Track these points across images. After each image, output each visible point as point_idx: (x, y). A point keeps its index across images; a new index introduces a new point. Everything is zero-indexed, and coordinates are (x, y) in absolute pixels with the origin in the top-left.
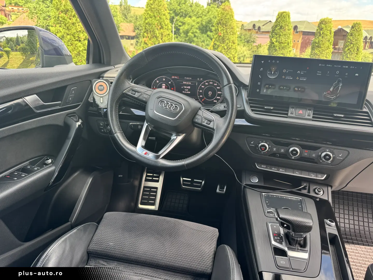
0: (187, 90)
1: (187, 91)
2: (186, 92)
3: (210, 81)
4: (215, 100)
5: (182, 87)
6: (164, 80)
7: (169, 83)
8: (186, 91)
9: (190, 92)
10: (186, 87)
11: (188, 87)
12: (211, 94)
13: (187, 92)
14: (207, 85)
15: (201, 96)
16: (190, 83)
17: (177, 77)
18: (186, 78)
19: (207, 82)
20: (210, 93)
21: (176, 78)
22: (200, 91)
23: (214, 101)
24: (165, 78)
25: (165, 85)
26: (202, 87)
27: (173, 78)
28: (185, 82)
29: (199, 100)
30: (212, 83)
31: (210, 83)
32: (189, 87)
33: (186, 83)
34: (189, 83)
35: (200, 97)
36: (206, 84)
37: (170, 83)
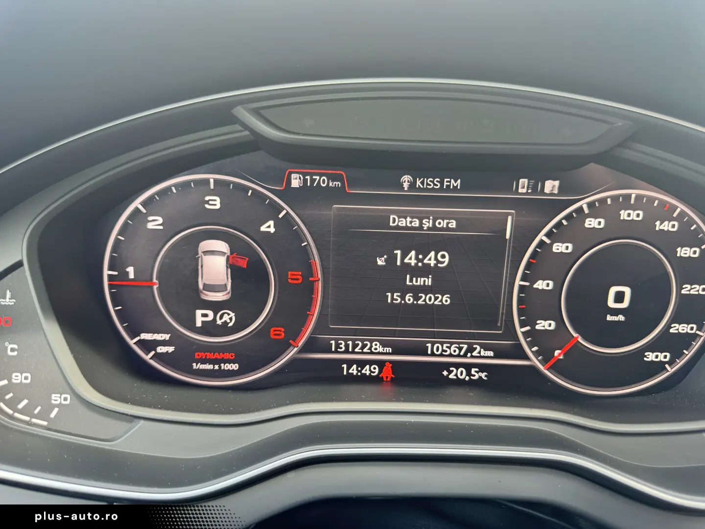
0: (420, 281)
1: (425, 290)
2: (417, 298)
3: (625, 202)
4: (652, 347)
5: (380, 262)
6: (215, 203)
7: (263, 228)
8: (416, 291)
9: (446, 300)
10: (411, 259)
11: (431, 260)
12: (625, 305)
13: (426, 299)
14: (597, 236)
15: (543, 325)
16: (453, 224)
17: (332, 178)
18: (412, 186)
19: (595, 210)
20: (619, 297)
21: (323, 181)
22: (540, 285)
23: (651, 357)
24: (221, 188)
25: (221, 246)
26: (559, 248)
27: (295, 183)
28: (402, 215)
29: (527, 358)
30: (635, 215)
31: (624, 215)
32: (443, 259)
33: (416, 223)
34: (443, 224)
35: (534, 336)
36: (591, 223)
37: (269, 227)
